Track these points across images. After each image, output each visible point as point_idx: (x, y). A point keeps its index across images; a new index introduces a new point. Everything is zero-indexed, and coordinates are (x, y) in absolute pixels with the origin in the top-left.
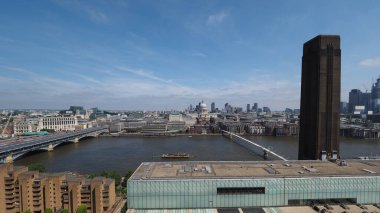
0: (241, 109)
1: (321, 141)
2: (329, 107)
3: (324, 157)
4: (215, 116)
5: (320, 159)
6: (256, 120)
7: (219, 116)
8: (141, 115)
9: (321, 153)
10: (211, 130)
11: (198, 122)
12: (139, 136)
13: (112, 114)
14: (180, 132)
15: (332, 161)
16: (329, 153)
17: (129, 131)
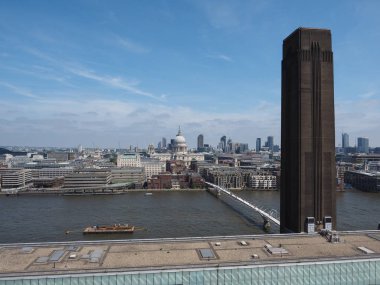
0: (245, 147)
1: (305, 201)
2: (317, 144)
3: (311, 227)
4: (200, 158)
5: (306, 230)
6: (265, 165)
7: (207, 158)
8: (69, 155)
9: (307, 221)
10: (188, 182)
11: (169, 168)
12: (57, 194)
13: (15, 154)
14: (133, 186)
15: (324, 234)
16: (320, 221)
17: (39, 184)
